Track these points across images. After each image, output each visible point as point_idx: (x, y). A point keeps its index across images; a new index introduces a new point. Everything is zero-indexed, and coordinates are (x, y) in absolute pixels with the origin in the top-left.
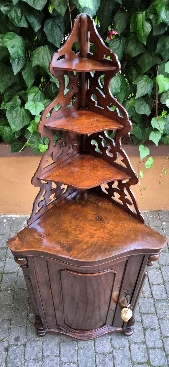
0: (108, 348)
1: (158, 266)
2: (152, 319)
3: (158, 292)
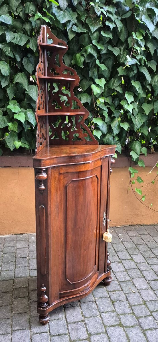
0: (80, 318)
1: (119, 260)
2: (119, 295)
3: (122, 277)
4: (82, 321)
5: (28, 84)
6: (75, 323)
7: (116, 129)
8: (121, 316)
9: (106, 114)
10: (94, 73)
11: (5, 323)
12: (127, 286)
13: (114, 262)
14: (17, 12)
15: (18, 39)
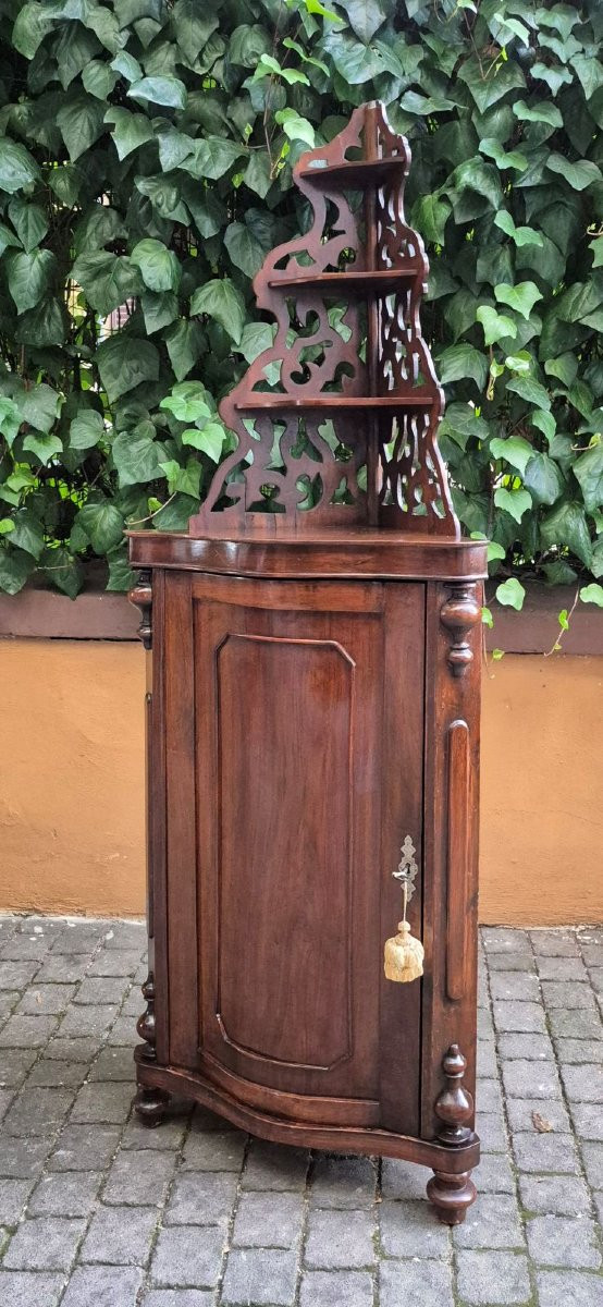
0: (362, 1253)
2: (564, 1191)
4: (368, 1268)
5: (243, 318)
6: (336, 1270)
7: (594, 484)
8: (540, 1276)
9: (545, 422)
10: (495, 263)
11: (59, 1233)
13: (585, 1063)
14: (203, 64)
15: (206, 158)
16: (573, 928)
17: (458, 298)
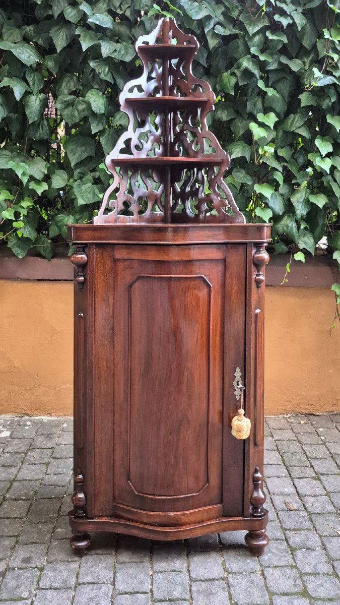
0: (218, 572)
1: (314, 475)
2: (308, 537)
3: (317, 505)
4: (222, 579)
6: (207, 580)
7: (300, 206)
8: (305, 578)
9: (279, 177)
10: (255, 104)
11: (65, 569)
12: (328, 523)
13: (304, 477)
14: (121, 9)
15: (122, 52)
16: (285, 416)
17: (237, 120)
